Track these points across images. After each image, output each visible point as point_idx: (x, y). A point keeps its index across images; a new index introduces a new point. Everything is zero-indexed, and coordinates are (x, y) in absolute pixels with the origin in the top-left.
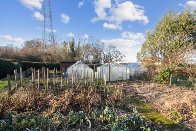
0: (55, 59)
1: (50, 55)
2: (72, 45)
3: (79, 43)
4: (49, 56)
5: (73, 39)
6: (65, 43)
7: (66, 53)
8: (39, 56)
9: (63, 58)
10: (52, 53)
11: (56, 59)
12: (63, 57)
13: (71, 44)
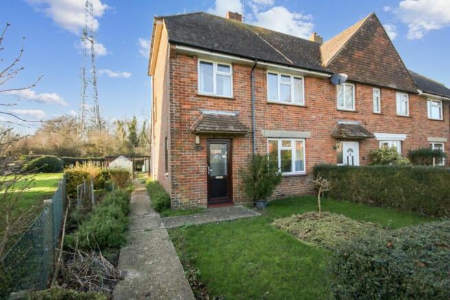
0: (101, 152)
1: (93, 146)
2: (133, 128)
3: (145, 123)
4: (91, 148)
5: (135, 118)
6: (121, 124)
7: (120, 142)
8: (75, 148)
9: (113, 150)
10: (97, 144)
11: (103, 151)
12: (114, 148)
13: (131, 126)
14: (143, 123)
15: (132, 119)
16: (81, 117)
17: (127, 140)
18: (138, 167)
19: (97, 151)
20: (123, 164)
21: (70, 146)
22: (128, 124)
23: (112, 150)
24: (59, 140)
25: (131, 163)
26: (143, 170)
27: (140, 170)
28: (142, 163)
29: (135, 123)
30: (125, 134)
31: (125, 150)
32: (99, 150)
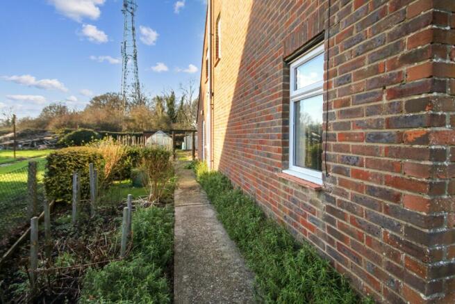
1: (133, 121)
2: (171, 102)
3: (183, 98)
4: (131, 124)
5: (173, 93)
6: (160, 100)
7: (158, 118)
8: (116, 123)
10: (136, 118)
11: (142, 127)
12: (153, 123)
14: (181, 99)
15: (170, 95)
16: (123, 93)
17: (166, 115)
18: (177, 144)
19: (136, 126)
20: (162, 140)
21: (111, 121)
22: (167, 99)
23: (151, 126)
24: (102, 115)
25: (171, 139)
26: (183, 148)
27: (179, 147)
28: (181, 139)
29: (174, 99)
30: (163, 109)
31: (164, 125)
32: (139, 126)
